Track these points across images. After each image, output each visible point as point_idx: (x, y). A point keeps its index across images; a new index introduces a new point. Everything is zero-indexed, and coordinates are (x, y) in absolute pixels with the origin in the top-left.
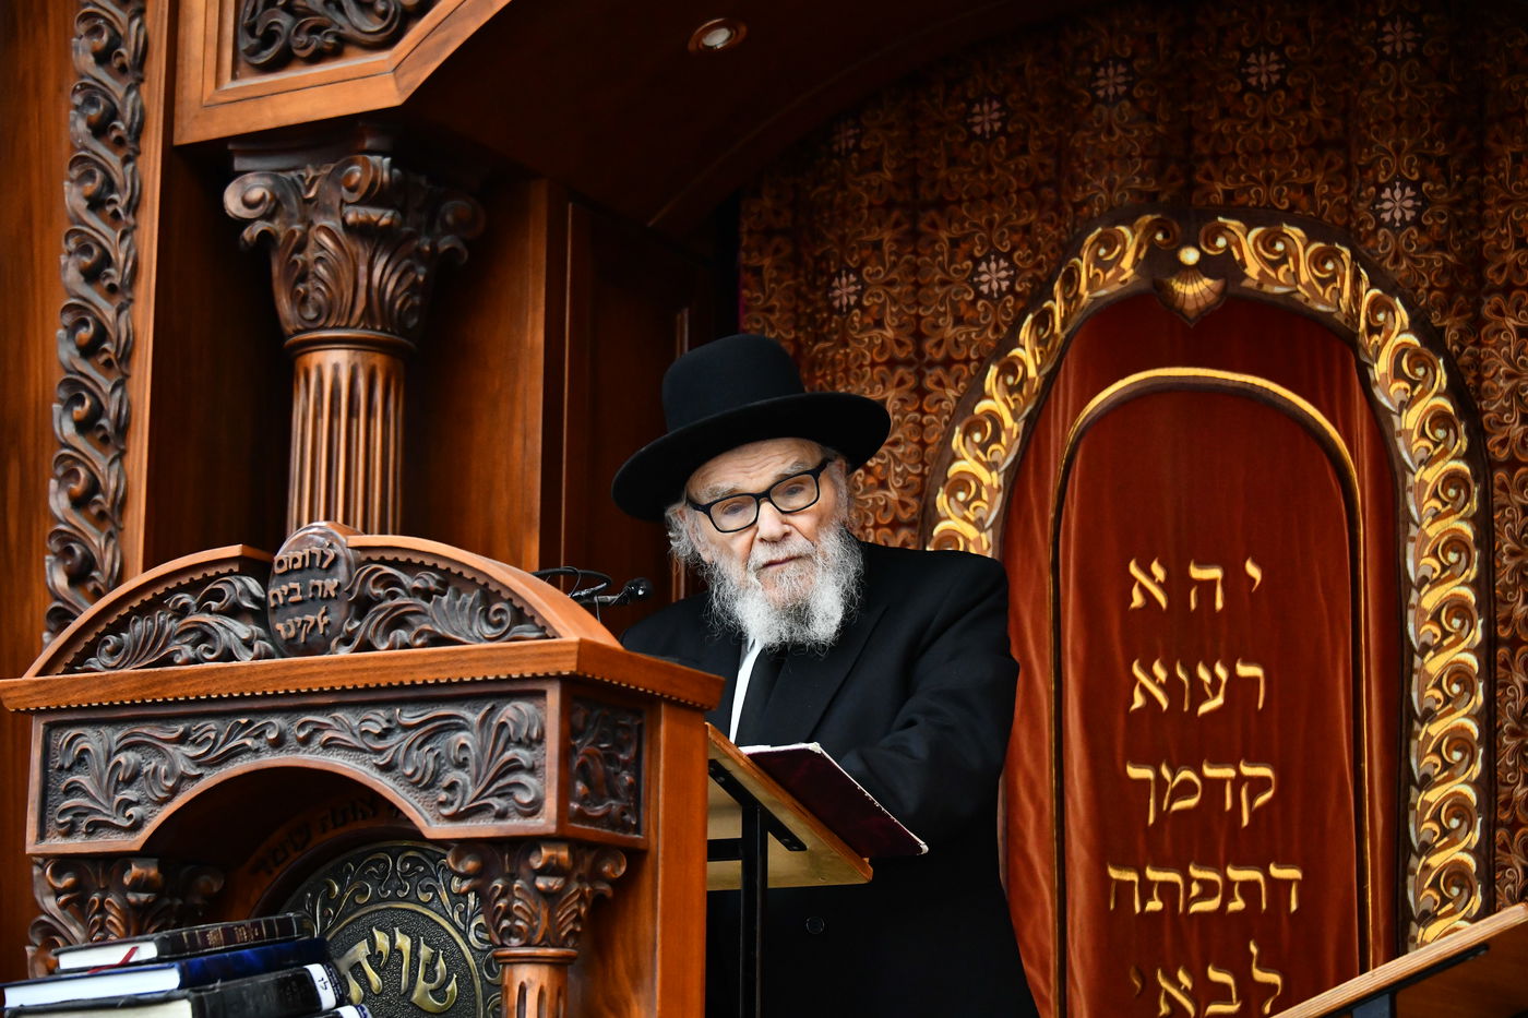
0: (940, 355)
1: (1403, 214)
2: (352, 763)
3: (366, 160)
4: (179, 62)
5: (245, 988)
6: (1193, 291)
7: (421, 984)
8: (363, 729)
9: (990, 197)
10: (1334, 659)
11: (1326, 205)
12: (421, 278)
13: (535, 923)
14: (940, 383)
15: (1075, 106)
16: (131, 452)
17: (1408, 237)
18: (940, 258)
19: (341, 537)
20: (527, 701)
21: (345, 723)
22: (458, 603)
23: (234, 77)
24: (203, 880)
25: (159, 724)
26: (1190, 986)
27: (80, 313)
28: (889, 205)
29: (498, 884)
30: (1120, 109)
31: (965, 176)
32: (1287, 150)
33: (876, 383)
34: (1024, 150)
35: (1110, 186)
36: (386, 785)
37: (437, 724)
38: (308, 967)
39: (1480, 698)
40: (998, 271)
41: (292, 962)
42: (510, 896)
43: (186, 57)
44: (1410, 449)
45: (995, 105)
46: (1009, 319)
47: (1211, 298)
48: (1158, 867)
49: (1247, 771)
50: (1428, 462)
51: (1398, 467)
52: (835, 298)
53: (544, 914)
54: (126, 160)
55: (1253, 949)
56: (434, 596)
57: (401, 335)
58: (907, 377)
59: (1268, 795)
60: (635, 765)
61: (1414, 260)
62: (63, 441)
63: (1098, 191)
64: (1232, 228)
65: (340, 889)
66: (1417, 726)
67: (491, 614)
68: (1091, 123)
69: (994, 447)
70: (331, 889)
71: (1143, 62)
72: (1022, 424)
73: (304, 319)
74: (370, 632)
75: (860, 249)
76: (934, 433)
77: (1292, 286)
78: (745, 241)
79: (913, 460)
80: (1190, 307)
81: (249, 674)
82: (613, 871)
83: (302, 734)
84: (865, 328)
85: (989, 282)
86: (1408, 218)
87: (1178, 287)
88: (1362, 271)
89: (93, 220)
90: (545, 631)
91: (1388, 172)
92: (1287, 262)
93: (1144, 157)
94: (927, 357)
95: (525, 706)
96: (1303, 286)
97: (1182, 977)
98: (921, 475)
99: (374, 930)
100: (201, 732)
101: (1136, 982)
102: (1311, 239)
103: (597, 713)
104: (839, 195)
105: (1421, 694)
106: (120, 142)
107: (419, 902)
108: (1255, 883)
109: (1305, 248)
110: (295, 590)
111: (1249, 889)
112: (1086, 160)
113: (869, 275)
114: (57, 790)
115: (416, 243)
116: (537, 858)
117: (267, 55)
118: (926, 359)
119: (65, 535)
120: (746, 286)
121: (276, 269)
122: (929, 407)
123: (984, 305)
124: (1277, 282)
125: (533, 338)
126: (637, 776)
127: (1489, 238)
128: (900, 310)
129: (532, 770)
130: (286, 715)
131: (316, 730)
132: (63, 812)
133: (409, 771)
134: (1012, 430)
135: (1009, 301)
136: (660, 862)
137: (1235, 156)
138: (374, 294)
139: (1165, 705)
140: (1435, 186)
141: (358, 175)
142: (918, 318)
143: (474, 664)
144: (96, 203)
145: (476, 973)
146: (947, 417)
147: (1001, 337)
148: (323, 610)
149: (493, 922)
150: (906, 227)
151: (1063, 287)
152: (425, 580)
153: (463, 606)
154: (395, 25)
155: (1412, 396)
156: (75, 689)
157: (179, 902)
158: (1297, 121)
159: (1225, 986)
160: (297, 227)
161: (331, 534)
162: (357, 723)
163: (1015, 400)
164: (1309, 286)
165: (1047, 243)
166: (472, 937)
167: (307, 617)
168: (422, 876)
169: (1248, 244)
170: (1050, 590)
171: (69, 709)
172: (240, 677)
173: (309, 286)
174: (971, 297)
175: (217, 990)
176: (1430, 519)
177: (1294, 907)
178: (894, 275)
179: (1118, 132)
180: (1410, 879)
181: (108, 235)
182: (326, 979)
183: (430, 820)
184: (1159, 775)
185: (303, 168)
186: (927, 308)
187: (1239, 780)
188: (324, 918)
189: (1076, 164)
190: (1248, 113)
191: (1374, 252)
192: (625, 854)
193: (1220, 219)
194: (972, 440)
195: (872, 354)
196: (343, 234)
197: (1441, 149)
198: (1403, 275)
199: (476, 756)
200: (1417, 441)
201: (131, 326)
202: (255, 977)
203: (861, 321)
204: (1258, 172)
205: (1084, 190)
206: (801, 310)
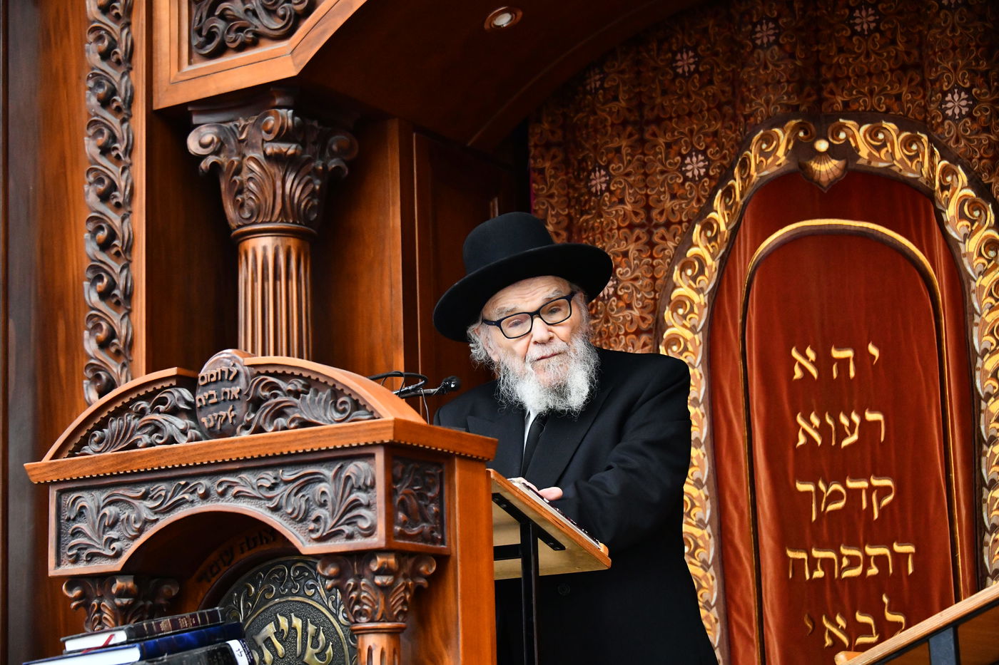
0: (662, 220)
1: (961, 110)
2: (253, 507)
3: (277, 112)
4: (154, 55)
5: (184, 658)
6: (826, 169)
7: (310, 650)
8: (259, 485)
9: (690, 114)
10: (930, 406)
11: (910, 107)
12: (317, 187)
13: (376, 607)
14: (663, 238)
15: (742, 51)
16: (135, 310)
17: (965, 125)
18: (660, 156)
19: (241, 359)
20: (363, 461)
21: (247, 481)
22: (317, 399)
23: (190, 63)
24: (165, 588)
25: (129, 487)
26: (844, 626)
27: (98, 222)
28: (625, 123)
29: (351, 582)
30: (772, 52)
31: (674, 102)
32: (883, 72)
33: (621, 240)
34: (711, 82)
35: (768, 102)
36: (275, 521)
37: (306, 479)
38: (228, 642)
40: (697, 162)
41: (218, 639)
42: (359, 590)
43: (159, 53)
44: (972, 265)
45: (691, 54)
46: (707, 194)
47: (838, 173)
48: (820, 548)
49: (875, 482)
50: (984, 273)
51: (964, 278)
52: (592, 186)
53: (381, 600)
54: (123, 121)
55: (885, 600)
56: (301, 395)
57: (306, 225)
58: (641, 235)
59: (890, 498)
60: (439, 499)
61: (969, 140)
62: (91, 305)
63: (760, 106)
64: (849, 126)
65: (255, 589)
66: (985, 447)
67: (338, 405)
68: (754, 62)
69: (700, 278)
70: (249, 589)
71: (785, 20)
72: (718, 261)
73: (243, 218)
74: (261, 421)
75: (607, 154)
76: (661, 271)
77: (890, 162)
78: (533, 151)
79: (648, 289)
80: (824, 179)
81: (185, 452)
82: (427, 570)
83: (220, 490)
84: (612, 205)
85: (692, 170)
86: (964, 113)
87: (815, 166)
88: (935, 149)
89: (104, 161)
90: (373, 414)
91: (949, 83)
92: (886, 146)
93: (788, 82)
94: (654, 222)
95: (362, 465)
96: (898, 162)
97: (839, 620)
98: (654, 299)
99: (278, 615)
100: (156, 491)
101: (809, 625)
102: (901, 130)
103: (411, 466)
104: (592, 118)
105: (987, 427)
106: (118, 109)
107: (305, 596)
108: (884, 557)
109: (898, 137)
110: (213, 395)
111: (880, 560)
112: (751, 87)
113: (614, 170)
114: (67, 533)
115: (313, 165)
116: (375, 564)
117: (210, 48)
118: (654, 223)
119: (95, 367)
120: (535, 182)
121: (223, 186)
122: (657, 254)
123: (689, 185)
124: (880, 160)
125: (394, 224)
126: (441, 506)
128: (635, 192)
129: (368, 506)
130: (209, 477)
131: (229, 487)
132: (71, 548)
133: (290, 510)
134: (712, 266)
135: (706, 182)
136: (459, 563)
137: (849, 78)
138: (287, 199)
139: (819, 442)
140: (981, 91)
141: (272, 122)
142: (647, 196)
143: (327, 439)
144: (105, 150)
145: (344, 641)
146: (669, 260)
147: (702, 206)
148: (231, 408)
149: (349, 606)
150: (636, 137)
151: (740, 171)
152: (296, 385)
153: (320, 400)
154: (291, 23)
155: (972, 230)
156: (74, 467)
157: (149, 603)
158: (888, 53)
159: (867, 626)
160: (236, 159)
161: (235, 357)
162: (255, 481)
163: (712, 247)
164: (901, 161)
165: (728, 143)
166: (341, 617)
167: (221, 413)
168: (308, 578)
169: (860, 135)
170: (741, 370)
171: (72, 481)
172: (179, 453)
173: (244, 196)
174: (681, 181)
175: (165, 661)
176: (987, 311)
177: (911, 571)
178: (629, 169)
179: (771, 67)
180: (985, 549)
181: (114, 170)
182: (242, 649)
183: (305, 542)
184: (817, 488)
185: (237, 120)
186: (653, 189)
187: (871, 489)
188: (246, 609)
189: (744, 90)
190: (856, 50)
191: (942, 136)
192: (435, 558)
193: (841, 120)
194: (686, 275)
195: (618, 221)
196: (265, 161)
197: (984, 66)
198: (962, 150)
199: (332, 499)
200: (976, 259)
201: (131, 229)
202: (192, 651)
203: (610, 201)
204: (864, 88)
205: (751, 107)
206: (571, 195)
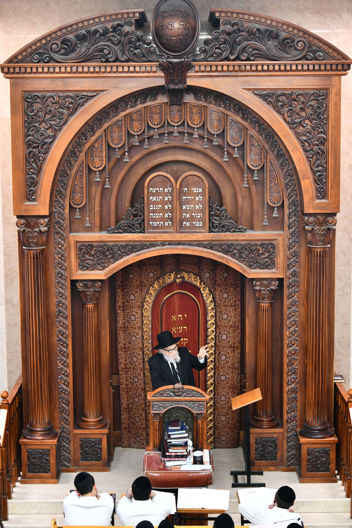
11: (196, 271)
17: (208, 279)
18: (144, 272)
35: (170, 268)
39: (215, 334)
44: (208, 304)
46: (153, 281)
47: (181, 282)
49: (185, 339)
50: (210, 307)
51: (206, 307)
59: (187, 342)
61: (209, 282)
62: (58, 318)
66: (208, 337)
73: (88, 301)
76: (144, 295)
80: (178, 283)
85: (151, 276)
87: (177, 280)
88: (202, 282)
89: (60, 289)
91: (206, 271)
92: (191, 278)
109: (193, 276)
112: (166, 264)
117: (84, 269)
118: (142, 286)
119: (60, 330)
122: (143, 291)
124: (189, 280)
127: (217, 279)
128: (139, 279)
134: (154, 295)
139: (175, 332)
155: (208, 299)
163: (154, 291)
164: (193, 281)
169: (186, 275)
173: (88, 297)
174: (148, 277)
176: (210, 313)
181: (63, 292)
187: (184, 340)
193: (182, 272)
194: (148, 296)
204: (187, 266)
205: (166, 268)
